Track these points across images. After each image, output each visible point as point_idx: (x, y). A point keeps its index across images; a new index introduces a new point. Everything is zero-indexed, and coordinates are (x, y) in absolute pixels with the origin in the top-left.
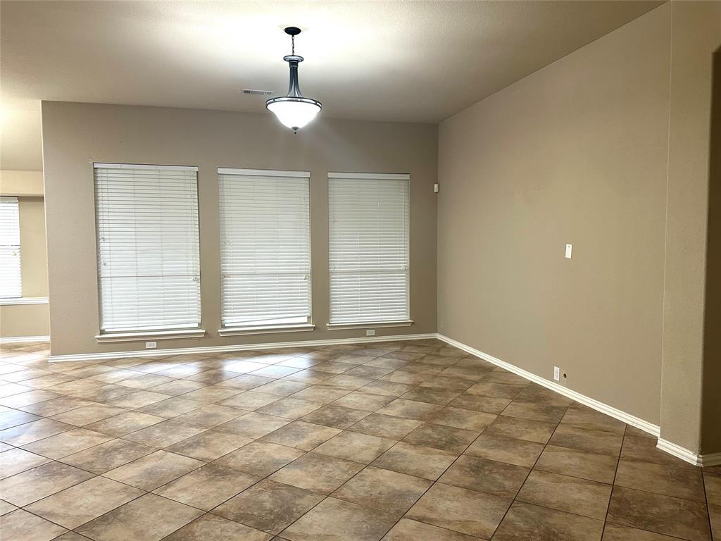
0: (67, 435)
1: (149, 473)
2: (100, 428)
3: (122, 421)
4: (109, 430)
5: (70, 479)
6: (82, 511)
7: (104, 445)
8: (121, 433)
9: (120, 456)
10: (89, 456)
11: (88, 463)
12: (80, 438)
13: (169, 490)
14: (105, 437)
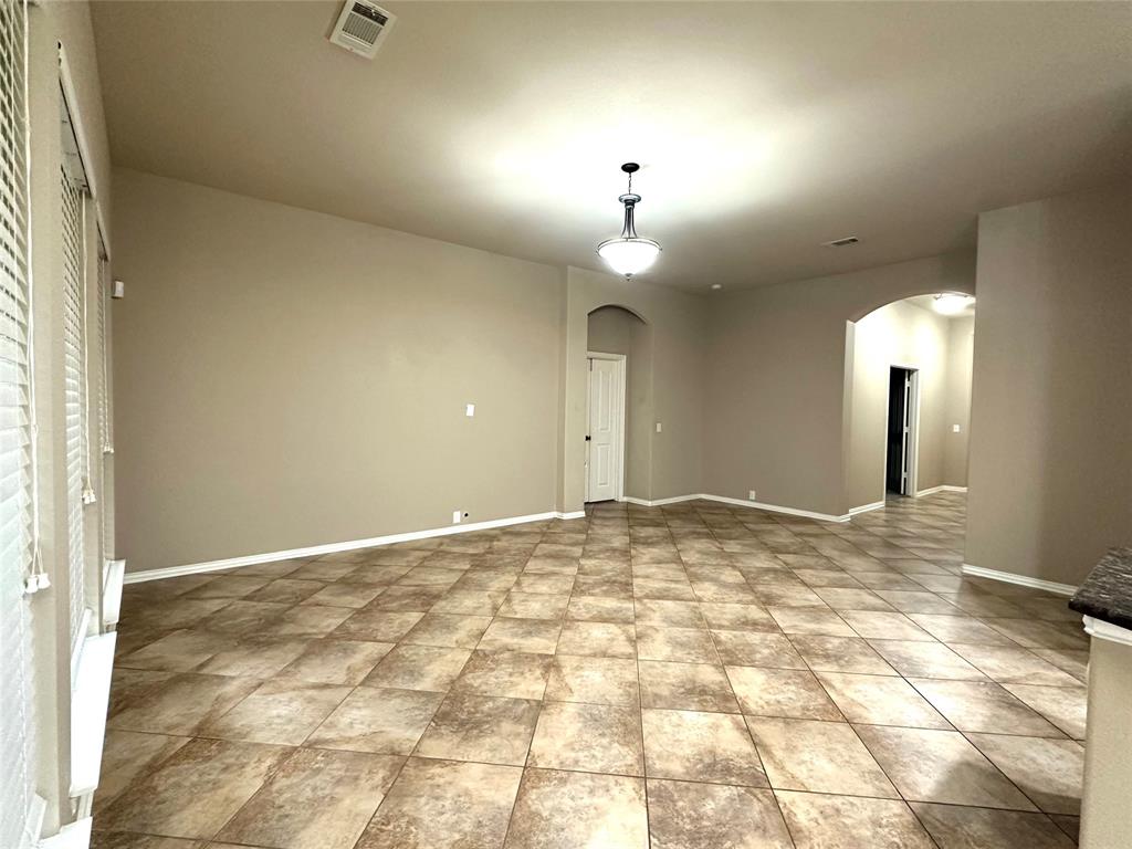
0: (875, 717)
1: (817, 620)
2: (821, 701)
3: (780, 697)
4: (811, 690)
5: (891, 647)
6: (889, 619)
7: (836, 668)
8: (800, 676)
9: (829, 646)
10: (861, 663)
11: (866, 655)
12: (859, 698)
13: (816, 604)
14: (826, 681)
